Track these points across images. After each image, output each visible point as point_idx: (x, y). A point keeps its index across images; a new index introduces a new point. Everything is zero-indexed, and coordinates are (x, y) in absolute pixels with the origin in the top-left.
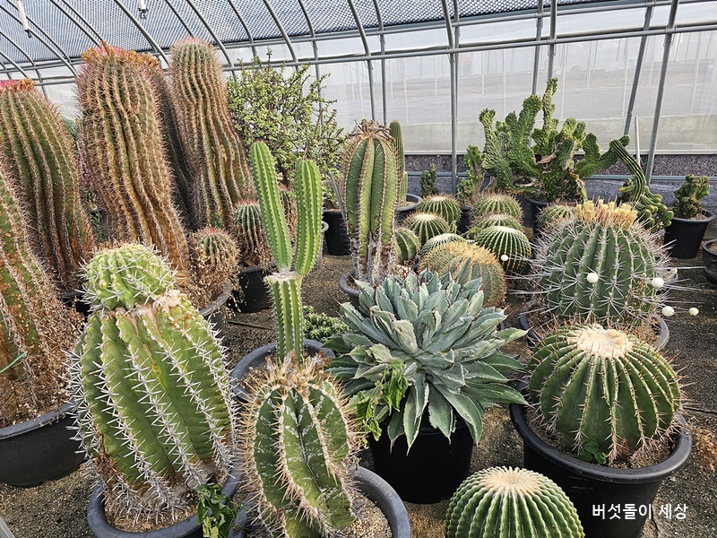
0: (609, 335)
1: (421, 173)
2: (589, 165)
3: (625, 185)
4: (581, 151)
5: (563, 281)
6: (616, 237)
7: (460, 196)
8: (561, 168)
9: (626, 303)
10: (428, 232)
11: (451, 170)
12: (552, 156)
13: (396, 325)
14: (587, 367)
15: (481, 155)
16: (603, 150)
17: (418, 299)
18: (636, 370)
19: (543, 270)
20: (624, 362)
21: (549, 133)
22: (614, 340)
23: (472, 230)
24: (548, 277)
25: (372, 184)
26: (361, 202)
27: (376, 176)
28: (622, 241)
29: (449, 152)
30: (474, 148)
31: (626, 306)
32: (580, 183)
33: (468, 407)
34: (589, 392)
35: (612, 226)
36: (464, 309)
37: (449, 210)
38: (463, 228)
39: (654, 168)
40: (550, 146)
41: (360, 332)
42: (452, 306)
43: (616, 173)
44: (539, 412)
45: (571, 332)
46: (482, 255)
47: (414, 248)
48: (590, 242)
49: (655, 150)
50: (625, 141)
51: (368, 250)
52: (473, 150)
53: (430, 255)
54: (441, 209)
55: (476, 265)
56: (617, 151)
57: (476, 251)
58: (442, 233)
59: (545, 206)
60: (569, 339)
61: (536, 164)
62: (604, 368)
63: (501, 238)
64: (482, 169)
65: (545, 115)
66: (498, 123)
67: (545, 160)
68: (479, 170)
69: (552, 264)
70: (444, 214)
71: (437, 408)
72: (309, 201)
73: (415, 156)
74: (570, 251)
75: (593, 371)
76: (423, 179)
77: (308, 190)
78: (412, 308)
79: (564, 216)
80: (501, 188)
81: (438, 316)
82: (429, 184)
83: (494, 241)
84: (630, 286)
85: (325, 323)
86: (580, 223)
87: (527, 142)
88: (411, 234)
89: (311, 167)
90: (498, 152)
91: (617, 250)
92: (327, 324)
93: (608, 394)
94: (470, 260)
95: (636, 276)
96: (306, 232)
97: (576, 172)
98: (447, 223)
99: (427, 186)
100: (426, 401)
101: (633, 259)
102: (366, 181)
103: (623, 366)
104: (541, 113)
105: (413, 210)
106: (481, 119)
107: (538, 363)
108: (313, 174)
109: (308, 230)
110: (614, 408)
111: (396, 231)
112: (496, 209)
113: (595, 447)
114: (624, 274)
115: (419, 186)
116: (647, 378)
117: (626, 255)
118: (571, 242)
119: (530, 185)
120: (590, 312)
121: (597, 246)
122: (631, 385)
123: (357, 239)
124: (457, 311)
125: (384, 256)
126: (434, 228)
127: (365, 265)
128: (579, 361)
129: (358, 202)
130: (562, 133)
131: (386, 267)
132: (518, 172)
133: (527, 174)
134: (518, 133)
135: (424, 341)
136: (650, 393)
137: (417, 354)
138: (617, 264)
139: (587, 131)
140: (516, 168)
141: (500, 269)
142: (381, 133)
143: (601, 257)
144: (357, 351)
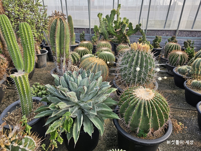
0: (146, 91)
1: (79, 34)
2: (130, 32)
3: (140, 39)
4: (128, 28)
5: (127, 70)
6: (144, 55)
7: (93, 42)
8: (122, 33)
9: (147, 76)
10: (82, 53)
11: (89, 33)
12: (120, 29)
13: (68, 94)
14: (141, 104)
15: (98, 28)
16: (134, 28)
17: (78, 82)
18: (157, 104)
19: (121, 66)
20: (153, 101)
21: (118, 22)
22: (148, 92)
23: (97, 53)
24: (122, 69)
25: (60, 36)
26: (56, 43)
27: (61, 33)
28: (146, 56)
29: (88, 27)
30: (96, 26)
31: (147, 78)
32: (128, 38)
33: (98, 122)
34: (142, 114)
35: (142, 51)
36: (95, 84)
37: (89, 46)
38: (94, 52)
39: (147, 34)
40: (119, 26)
41: (54, 96)
42: (91, 84)
43: (137, 35)
44: (124, 121)
45: (134, 90)
46: (100, 62)
47: (78, 59)
48: (136, 56)
49: (147, 28)
50: (140, 25)
51: (60, 60)
52: (96, 27)
53: (83, 62)
54: (87, 46)
55: (99, 65)
56: (138, 28)
57: (99, 60)
58: (87, 54)
59: (118, 45)
60: (133, 94)
61: (115, 32)
62: (146, 104)
63: (106, 55)
64: (99, 33)
65: (117, 16)
66: (103, 18)
67: (118, 30)
68: (98, 33)
69: (124, 64)
70: (88, 47)
71: (86, 123)
72: (26, 41)
73: (78, 28)
74: (129, 60)
75: (143, 106)
76: (81, 36)
77: (25, 36)
78: (75, 86)
79: (124, 48)
80: (105, 39)
81: (86, 88)
82: (82, 37)
83: (104, 56)
84: (148, 71)
85: (44, 89)
86: (132, 50)
87: (112, 24)
88: (77, 54)
89: (26, 26)
90: (104, 27)
91: (144, 59)
92: (45, 89)
93: (148, 115)
94: (97, 64)
95: (150, 68)
96: (27, 55)
97: (126, 34)
98: (89, 50)
99: (82, 38)
100: (82, 123)
101: (149, 62)
102: (57, 34)
103: (153, 103)
104: (116, 15)
105: (78, 46)
106: (98, 16)
107: (123, 103)
108: (27, 29)
109: (28, 54)
110: (150, 119)
111: (72, 53)
112: (104, 46)
113: (143, 132)
114: (146, 67)
115: (80, 38)
116: (161, 107)
117: (147, 61)
118: (130, 57)
119: (113, 38)
120: (136, 80)
121: (138, 58)
122: (156, 110)
123: (56, 56)
124: (93, 85)
125: (67, 63)
126: (84, 52)
127: (60, 66)
128: (138, 102)
129: (55, 42)
130: (123, 22)
131: (68, 67)
132: (110, 34)
133: (113, 35)
134: (109, 21)
135: (81, 98)
136: (162, 112)
137: (78, 103)
138: (144, 64)
139: (129, 22)
140: (109, 33)
141: (106, 66)
142: (62, 16)
143: (139, 62)
144: (52, 105)
